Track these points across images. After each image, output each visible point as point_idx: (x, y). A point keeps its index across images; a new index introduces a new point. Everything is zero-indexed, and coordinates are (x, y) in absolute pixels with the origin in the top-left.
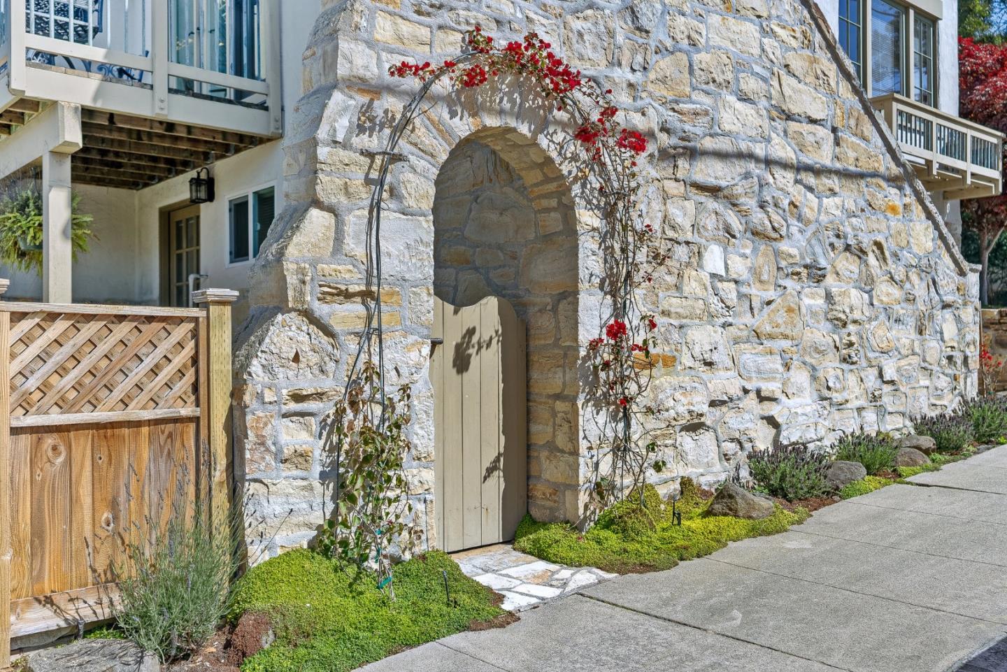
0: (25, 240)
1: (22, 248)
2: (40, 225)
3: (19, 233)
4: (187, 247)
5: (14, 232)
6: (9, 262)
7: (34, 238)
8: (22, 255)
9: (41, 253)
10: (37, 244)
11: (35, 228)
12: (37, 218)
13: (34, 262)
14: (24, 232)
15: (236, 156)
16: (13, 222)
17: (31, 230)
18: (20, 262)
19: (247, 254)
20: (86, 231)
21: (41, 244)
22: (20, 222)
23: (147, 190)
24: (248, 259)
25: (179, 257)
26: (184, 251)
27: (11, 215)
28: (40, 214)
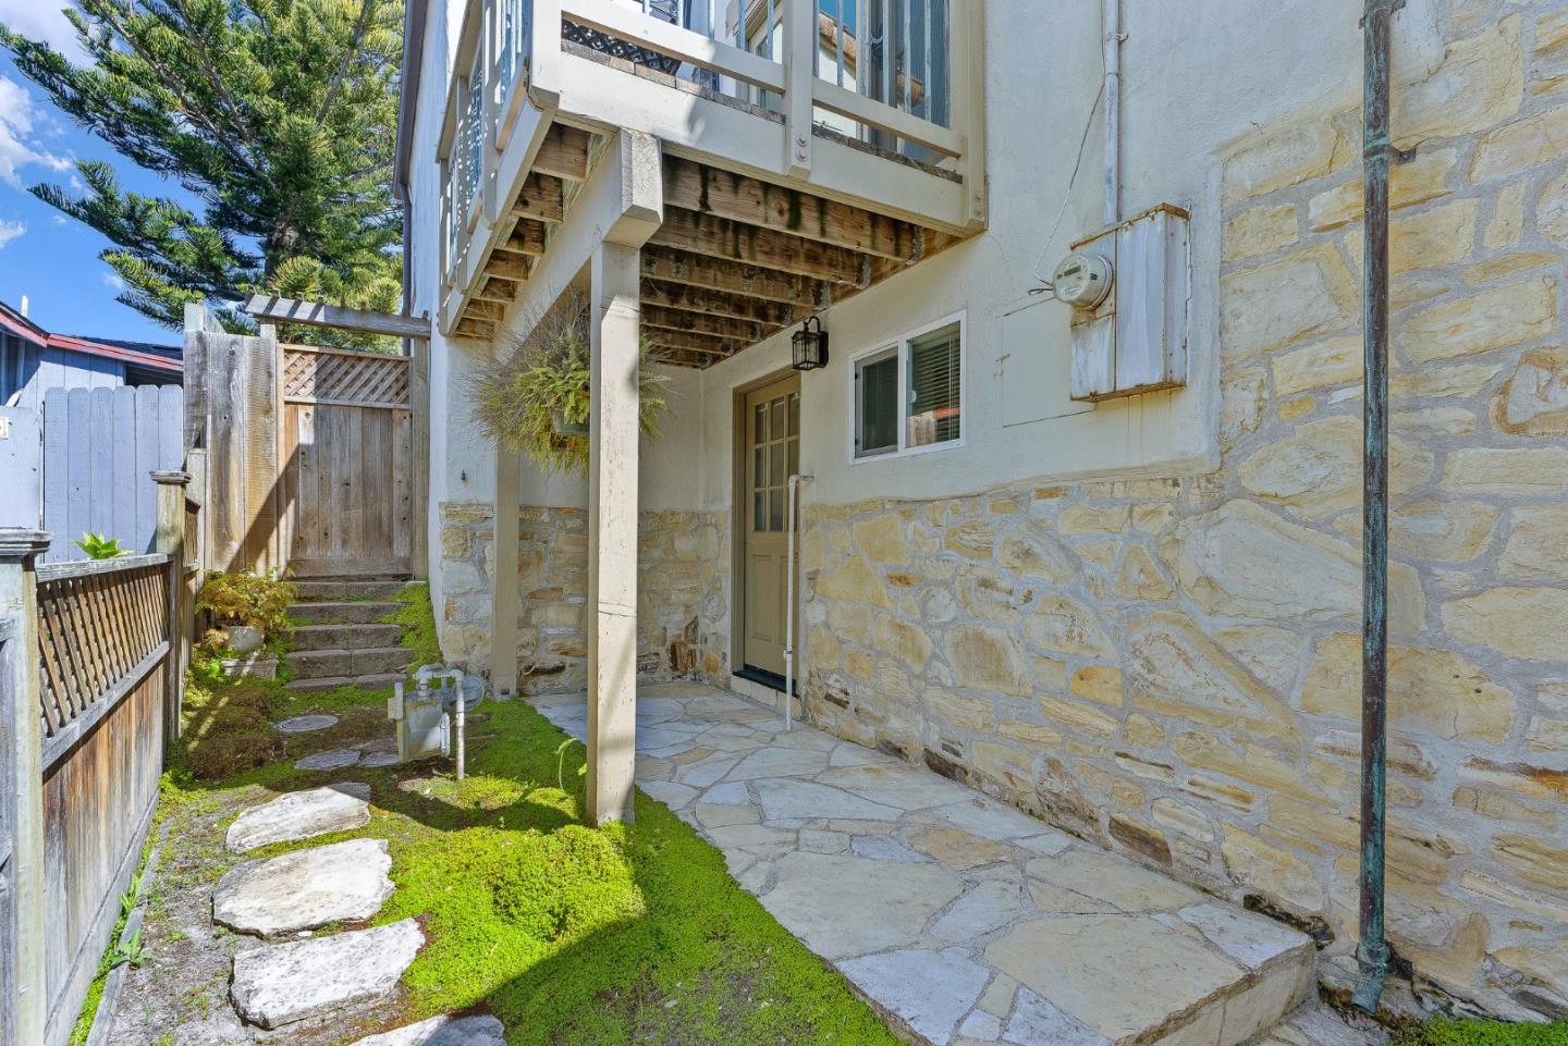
0: (561, 415)
1: (557, 430)
2: (586, 388)
3: (551, 403)
4: (772, 439)
5: (544, 402)
6: (540, 455)
7: (576, 409)
8: (559, 444)
9: (587, 440)
10: (581, 421)
11: (577, 394)
12: (580, 374)
13: (578, 457)
14: (559, 400)
15: (873, 288)
16: (542, 384)
17: (571, 397)
18: (559, 458)
19: (894, 441)
20: (659, 401)
21: (587, 421)
22: (553, 382)
23: (717, 367)
24: (896, 450)
25: (758, 453)
26: (767, 445)
27: (539, 371)
28: (586, 367)
